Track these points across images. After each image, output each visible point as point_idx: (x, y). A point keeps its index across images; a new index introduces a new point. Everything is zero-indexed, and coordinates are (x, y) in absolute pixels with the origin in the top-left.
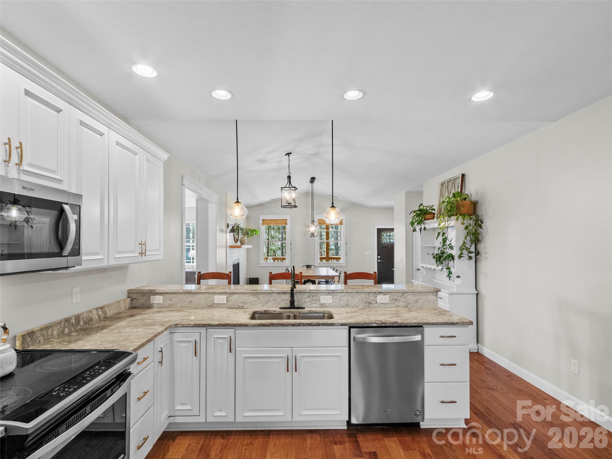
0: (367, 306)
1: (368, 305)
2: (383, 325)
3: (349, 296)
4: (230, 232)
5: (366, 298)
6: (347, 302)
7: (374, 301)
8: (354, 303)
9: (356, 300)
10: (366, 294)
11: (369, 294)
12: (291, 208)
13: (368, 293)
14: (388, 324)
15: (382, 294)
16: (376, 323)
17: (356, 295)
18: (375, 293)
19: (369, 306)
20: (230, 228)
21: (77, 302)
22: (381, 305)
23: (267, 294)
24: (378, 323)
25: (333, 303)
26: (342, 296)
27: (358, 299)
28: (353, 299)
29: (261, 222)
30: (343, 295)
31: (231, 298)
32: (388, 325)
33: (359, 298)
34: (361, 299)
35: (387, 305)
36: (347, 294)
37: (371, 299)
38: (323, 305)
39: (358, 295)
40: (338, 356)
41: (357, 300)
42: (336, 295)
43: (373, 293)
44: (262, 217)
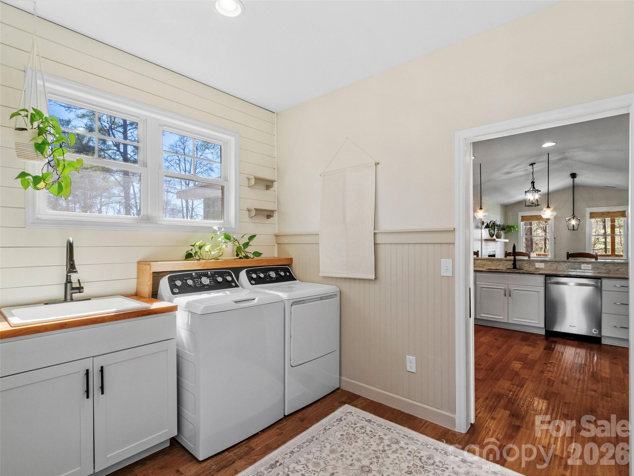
2: (569, 276)
4: (485, 228)
5: (572, 266)
6: (556, 268)
7: (579, 268)
8: (562, 269)
9: (563, 266)
11: (575, 263)
12: (536, 206)
13: (573, 263)
14: (573, 275)
15: (586, 264)
16: (563, 275)
17: (563, 263)
18: (578, 262)
20: (485, 224)
23: (498, 261)
25: (546, 268)
26: (552, 264)
27: (566, 267)
28: (561, 266)
29: (520, 218)
31: (476, 262)
33: (566, 265)
36: (556, 262)
37: (576, 267)
38: (538, 269)
42: (547, 263)
44: (521, 214)
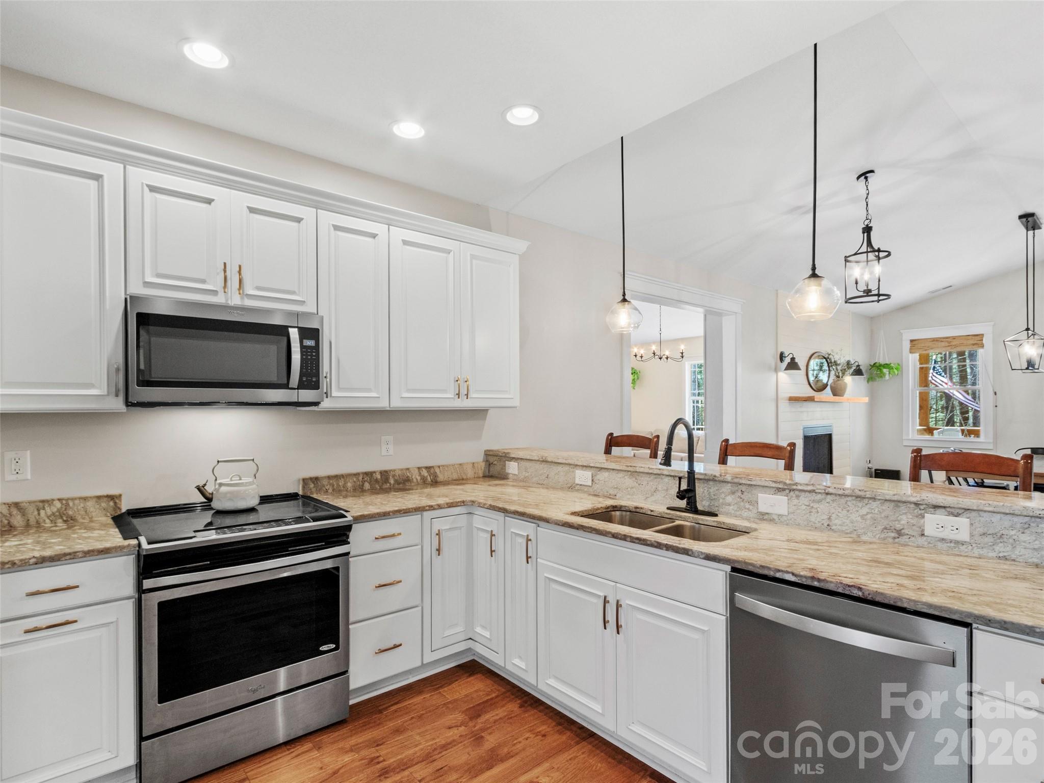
0: (891, 540)
1: (894, 538)
2: (816, 584)
3: (834, 505)
4: (785, 370)
5: (887, 517)
6: (829, 519)
7: (914, 527)
8: (850, 525)
9: (855, 517)
10: (887, 504)
11: (898, 506)
12: (878, 301)
13: (893, 504)
14: (832, 585)
15: (943, 510)
16: (793, 574)
17: (854, 502)
18: (917, 504)
19: (897, 540)
20: (787, 360)
21: (388, 454)
22: (940, 544)
23: (653, 477)
24: (801, 576)
25: (791, 516)
26: (814, 501)
27: (862, 517)
28: (845, 512)
29: (907, 345)
30: (816, 498)
31: (598, 477)
32: (831, 587)
33: (864, 511)
34: (869, 516)
35: (963, 548)
36: (829, 496)
37: (903, 522)
38: (766, 517)
39: (860, 504)
40: (703, 631)
41: (859, 519)
42: (798, 497)
43: (913, 506)
44: (910, 335)
